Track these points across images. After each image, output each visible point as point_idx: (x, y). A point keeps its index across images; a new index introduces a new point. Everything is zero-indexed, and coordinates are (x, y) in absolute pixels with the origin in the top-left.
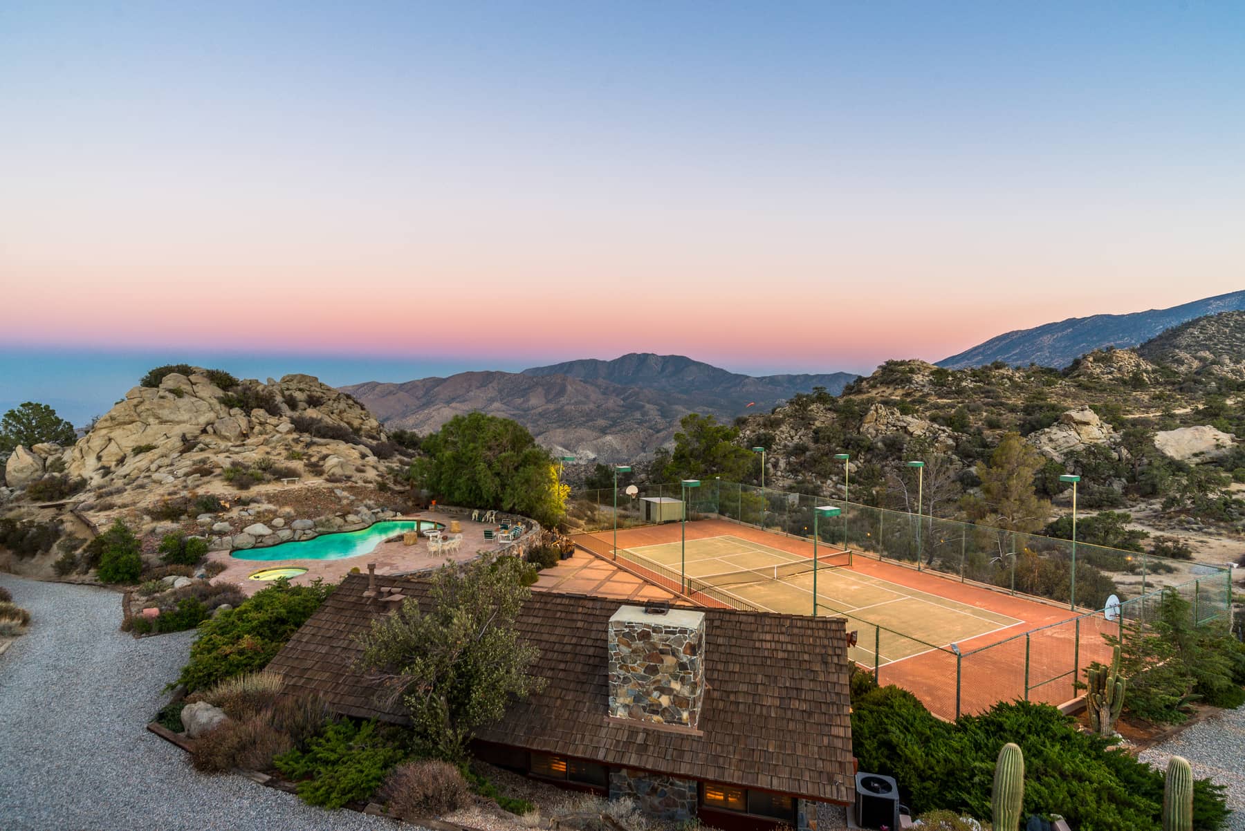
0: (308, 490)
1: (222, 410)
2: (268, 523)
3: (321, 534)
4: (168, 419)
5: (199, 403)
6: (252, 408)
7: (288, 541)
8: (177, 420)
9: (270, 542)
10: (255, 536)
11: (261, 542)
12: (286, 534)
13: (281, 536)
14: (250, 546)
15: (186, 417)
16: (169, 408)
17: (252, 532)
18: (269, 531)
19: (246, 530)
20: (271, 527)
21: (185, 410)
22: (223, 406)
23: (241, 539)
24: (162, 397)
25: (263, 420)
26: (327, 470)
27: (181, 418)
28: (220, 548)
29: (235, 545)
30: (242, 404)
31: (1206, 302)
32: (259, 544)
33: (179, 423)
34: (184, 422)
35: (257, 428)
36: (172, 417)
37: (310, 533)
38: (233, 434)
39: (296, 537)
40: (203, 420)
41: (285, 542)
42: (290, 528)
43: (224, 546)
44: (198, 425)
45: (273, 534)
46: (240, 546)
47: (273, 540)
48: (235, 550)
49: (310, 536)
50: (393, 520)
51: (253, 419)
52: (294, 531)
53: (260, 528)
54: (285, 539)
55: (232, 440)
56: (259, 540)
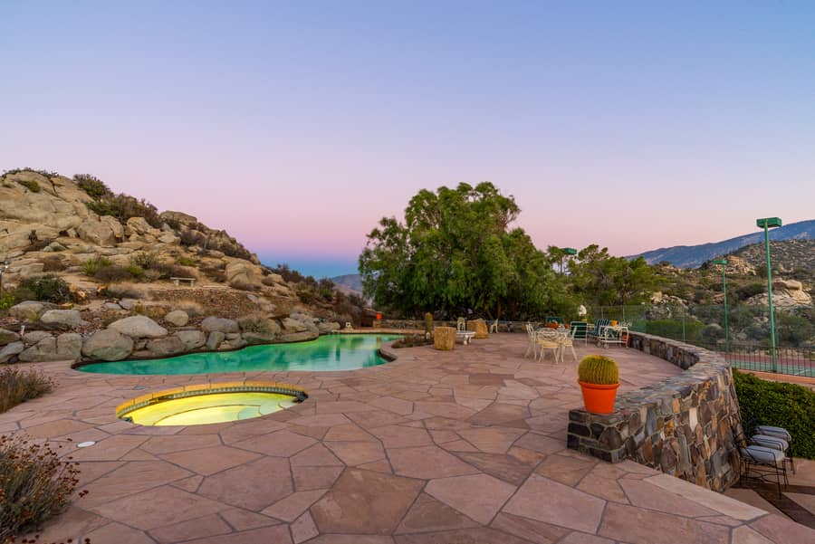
0: (211, 292)
1: (91, 216)
2: (161, 319)
3: (251, 343)
4: (13, 213)
5: (60, 202)
6: (129, 217)
7: (197, 350)
8: (26, 216)
9: (164, 348)
10: (133, 338)
11: (145, 348)
12: (192, 337)
13: (184, 341)
14: (121, 355)
15: (40, 215)
16: (16, 200)
17: (126, 331)
18: (161, 331)
19: (114, 324)
20: (165, 324)
21: (39, 207)
22: (91, 211)
23: (99, 342)
24: (7, 186)
25: (142, 229)
26: (229, 276)
27: (31, 215)
28: (51, 355)
29: (88, 351)
30: (117, 212)
31: (740, 238)
32: (139, 353)
33: (29, 221)
34: (36, 221)
35: (134, 236)
36: (19, 212)
37: (237, 338)
38: (102, 235)
39: (213, 345)
40: (63, 223)
41: (190, 352)
42: (199, 328)
43: (62, 352)
44: (56, 227)
45: (168, 335)
46: (99, 354)
47: (169, 346)
48: (87, 361)
49: (236, 343)
50: (341, 333)
51: (130, 226)
52: (208, 334)
53: (143, 325)
54: (191, 346)
55: (101, 242)
56: (141, 345)
